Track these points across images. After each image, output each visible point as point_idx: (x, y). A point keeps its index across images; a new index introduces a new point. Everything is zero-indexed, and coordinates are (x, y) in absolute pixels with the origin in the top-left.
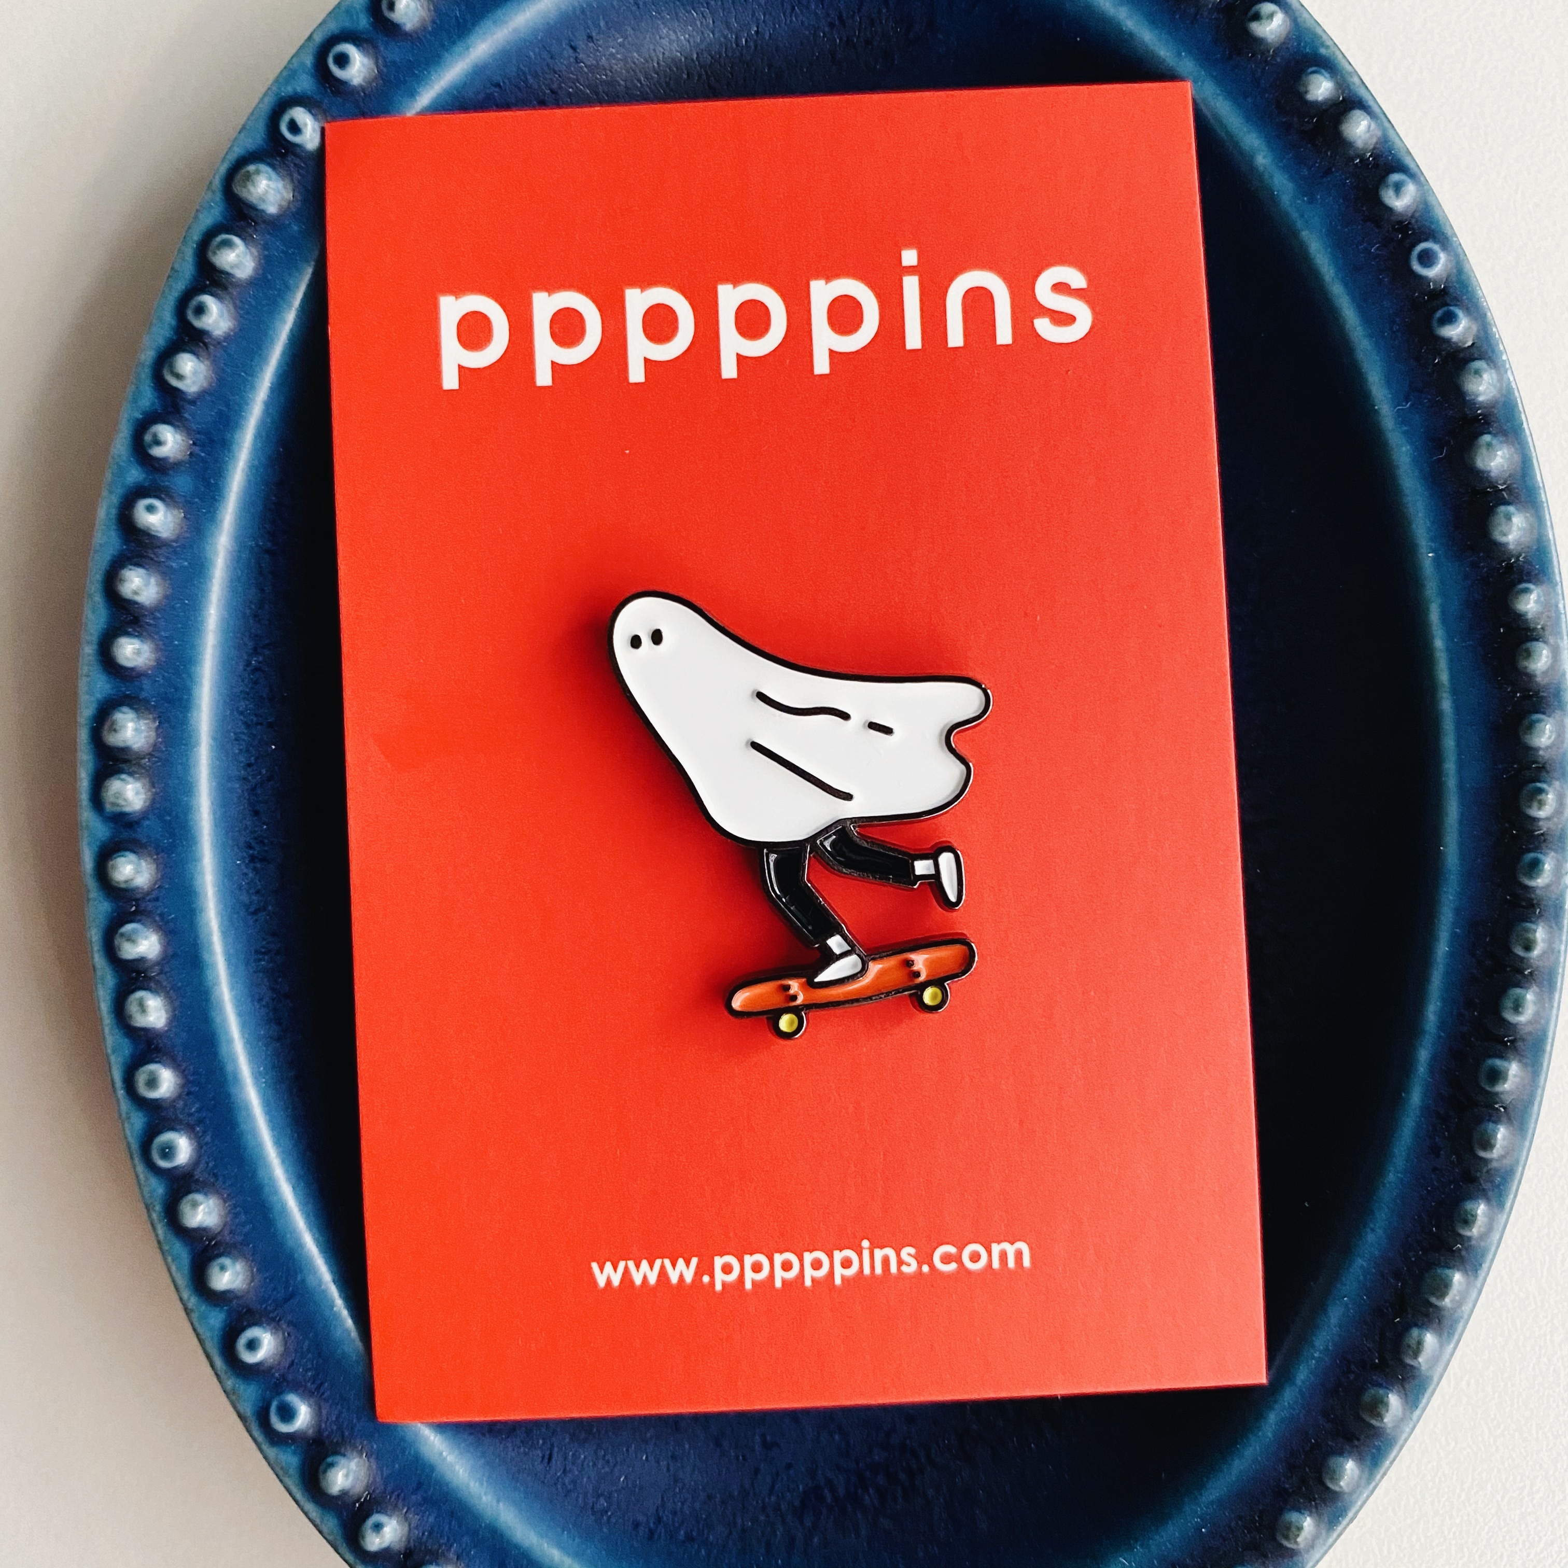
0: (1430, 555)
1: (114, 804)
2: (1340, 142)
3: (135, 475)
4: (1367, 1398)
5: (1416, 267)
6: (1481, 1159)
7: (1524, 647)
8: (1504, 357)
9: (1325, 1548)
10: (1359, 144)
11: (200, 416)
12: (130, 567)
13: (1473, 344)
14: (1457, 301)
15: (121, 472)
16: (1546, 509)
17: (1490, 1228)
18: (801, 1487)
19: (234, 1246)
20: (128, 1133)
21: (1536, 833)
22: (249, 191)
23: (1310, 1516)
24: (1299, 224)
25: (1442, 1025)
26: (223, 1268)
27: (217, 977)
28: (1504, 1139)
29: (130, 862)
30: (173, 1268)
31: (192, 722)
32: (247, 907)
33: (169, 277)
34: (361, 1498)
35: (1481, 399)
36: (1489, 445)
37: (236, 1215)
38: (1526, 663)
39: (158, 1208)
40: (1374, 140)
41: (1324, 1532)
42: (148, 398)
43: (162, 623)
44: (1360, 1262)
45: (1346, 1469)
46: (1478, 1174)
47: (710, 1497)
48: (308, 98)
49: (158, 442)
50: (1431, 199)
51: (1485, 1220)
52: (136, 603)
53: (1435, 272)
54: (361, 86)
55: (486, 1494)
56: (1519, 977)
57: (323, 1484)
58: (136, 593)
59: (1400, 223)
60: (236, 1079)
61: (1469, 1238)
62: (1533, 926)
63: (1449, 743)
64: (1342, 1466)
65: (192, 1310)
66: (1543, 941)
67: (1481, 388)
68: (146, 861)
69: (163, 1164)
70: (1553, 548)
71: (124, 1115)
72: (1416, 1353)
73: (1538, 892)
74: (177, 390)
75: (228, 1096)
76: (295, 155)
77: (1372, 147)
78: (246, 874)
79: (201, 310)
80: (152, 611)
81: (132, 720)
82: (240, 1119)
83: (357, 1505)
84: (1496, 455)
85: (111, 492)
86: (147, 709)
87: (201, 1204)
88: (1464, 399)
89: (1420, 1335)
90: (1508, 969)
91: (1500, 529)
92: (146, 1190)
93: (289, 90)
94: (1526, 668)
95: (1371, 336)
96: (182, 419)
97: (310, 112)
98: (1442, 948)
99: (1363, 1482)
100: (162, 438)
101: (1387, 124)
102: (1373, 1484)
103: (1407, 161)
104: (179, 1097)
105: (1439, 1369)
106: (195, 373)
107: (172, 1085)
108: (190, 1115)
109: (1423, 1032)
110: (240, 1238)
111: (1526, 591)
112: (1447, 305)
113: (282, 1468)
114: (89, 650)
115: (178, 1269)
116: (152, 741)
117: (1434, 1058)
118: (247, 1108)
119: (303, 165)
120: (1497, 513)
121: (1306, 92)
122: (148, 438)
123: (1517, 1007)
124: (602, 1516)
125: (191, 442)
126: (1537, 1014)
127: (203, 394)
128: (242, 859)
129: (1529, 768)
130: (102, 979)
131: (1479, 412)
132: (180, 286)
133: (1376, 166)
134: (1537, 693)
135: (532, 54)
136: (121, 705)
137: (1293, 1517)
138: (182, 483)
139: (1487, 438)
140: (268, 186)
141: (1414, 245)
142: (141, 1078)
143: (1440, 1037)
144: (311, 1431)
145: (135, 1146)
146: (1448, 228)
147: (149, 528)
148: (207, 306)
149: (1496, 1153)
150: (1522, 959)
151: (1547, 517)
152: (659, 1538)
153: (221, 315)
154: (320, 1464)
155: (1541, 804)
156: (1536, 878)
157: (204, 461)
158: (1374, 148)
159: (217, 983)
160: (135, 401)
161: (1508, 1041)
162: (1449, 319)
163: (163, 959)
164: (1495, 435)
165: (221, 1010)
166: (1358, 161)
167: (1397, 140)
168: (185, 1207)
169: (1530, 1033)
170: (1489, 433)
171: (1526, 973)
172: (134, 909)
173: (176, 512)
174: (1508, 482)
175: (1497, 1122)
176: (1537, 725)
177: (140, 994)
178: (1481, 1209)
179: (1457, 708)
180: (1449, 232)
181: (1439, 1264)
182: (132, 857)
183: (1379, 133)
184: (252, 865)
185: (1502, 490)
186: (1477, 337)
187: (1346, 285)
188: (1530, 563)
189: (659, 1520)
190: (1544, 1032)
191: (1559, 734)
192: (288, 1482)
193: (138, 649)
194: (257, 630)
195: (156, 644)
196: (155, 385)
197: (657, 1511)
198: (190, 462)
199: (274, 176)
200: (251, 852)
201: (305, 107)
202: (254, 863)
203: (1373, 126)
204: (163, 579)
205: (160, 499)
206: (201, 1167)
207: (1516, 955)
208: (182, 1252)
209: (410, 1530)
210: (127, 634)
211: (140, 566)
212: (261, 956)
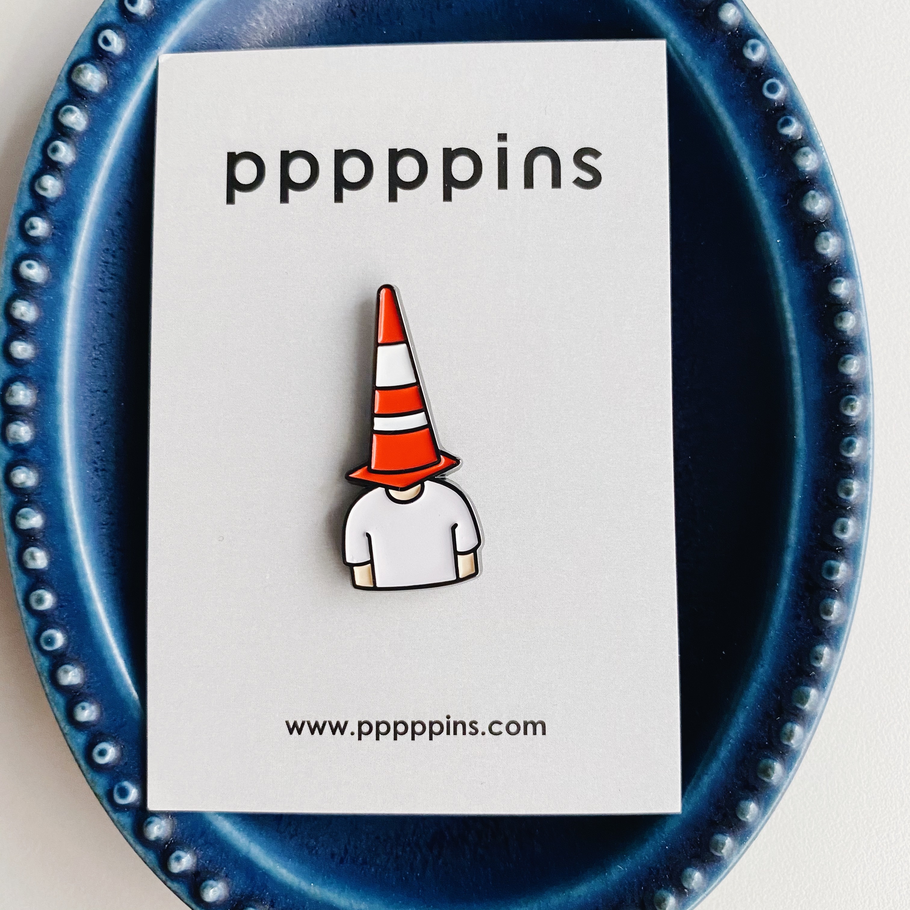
1: (13, 439)
2: (718, 23)
3: (21, 247)
4: (761, 765)
5: (767, 94)
6: (824, 620)
7: (839, 315)
8: (821, 145)
9: (739, 855)
10: (730, 22)
11: (58, 212)
12: (19, 301)
13: (802, 138)
14: (791, 113)
15: (11, 246)
16: (849, 233)
17: (831, 662)
19: (91, 695)
20: (27, 631)
21: (851, 425)
22: (82, 81)
23: (730, 836)
24: (697, 72)
25: (799, 542)
26: (83, 708)
27: (77, 539)
28: (838, 609)
29: (23, 472)
30: (55, 709)
31: (58, 390)
32: (93, 497)
33: (37, 132)
34: (168, 842)
35: (808, 169)
36: (814, 197)
37: (91, 677)
38: (840, 325)
39: (45, 674)
40: (739, 21)
41: (738, 846)
42: (27, 203)
43: (39, 333)
44: (754, 684)
45: (749, 808)
46: (824, 630)
47: (378, 838)
48: (115, 24)
49: (33, 227)
50: (774, 54)
51: (828, 657)
52: (23, 321)
53: (778, 96)
54: (145, 16)
55: (242, 839)
56: (844, 511)
57: (147, 835)
58: (22, 315)
59: (756, 68)
60: (90, 598)
61: (819, 668)
62: (851, 481)
63: (797, 375)
64: (747, 807)
65: (67, 734)
66: (857, 490)
68: (32, 471)
69: (48, 648)
70: (854, 256)
71: (24, 621)
72: (789, 738)
73: (853, 460)
74: (44, 198)
75: (85, 607)
76: (108, 58)
77: (737, 24)
78: (92, 478)
79: (55, 150)
80: (32, 326)
81: (22, 390)
82: (92, 621)
83: (166, 846)
84: (818, 202)
85: (7, 258)
86: (31, 382)
87: (70, 671)
88: (798, 170)
89: (792, 726)
90: (837, 507)
91: (821, 246)
92: (38, 664)
93: (103, 20)
94: (840, 327)
95: (742, 136)
96: (47, 214)
97: (115, 32)
98: (797, 496)
99: (760, 816)
100: (35, 225)
101: (746, 10)
103: (759, 32)
104: (55, 608)
105: (804, 746)
106: (53, 186)
107: (51, 602)
108: (63, 619)
109: (788, 546)
110: (93, 691)
111: (839, 282)
112: (786, 115)
113: (122, 826)
115: (58, 710)
116: (34, 401)
118: (96, 615)
119: (112, 63)
120: (820, 237)
122: (27, 225)
123: (843, 529)
124: (313, 850)
125: (53, 227)
126: (856, 534)
127: (58, 199)
128: (90, 470)
129: (845, 387)
130: (10, 540)
131: (807, 177)
132: (43, 137)
133: (740, 36)
134: (848, 342)
136: (17, 381)
137: (720, 837)
138: (48, 251)
139: (812, 192)
140: (92, 76)
141: (764, 81)
142: (33, 599)
143: (798, 549)
144: (138, 803)
145: (31, 639)
146: (785, 70)
147: (28, 277)
148: (59, 148)
149: (833, 617)
150: (845, 501)
151: (850, 238)
152: (347, 862)
153: (68, 153)
154: (144, 822)
155: (852, 408)
156: (852, 451)
157: (60, 237)
158: (739, 25)
159: (76, 542)
160: (19, 204)
161: (838, 550)
162: (787, 123)
163: (45, 529)
164: (817, 191)
165: (80, 558)
166: (730, 33)
167: (752, 20)
168: (61, 673)
169: (851, 545)
170: (814, 189)
171: (848, 509)
172: (27, 500)
173: (45, 268)
174: (827, 218)
175: (833, 598)
176: (848, 361)
177: (32, 549)
178: (826, 651)
179: (801, 354)
180: (785, 73)
181: (801, 684)
182: (24, 469)
183: (741, 16)
184: (96, 473)
185: (823, 223)
186: (804, 134)
187: (726, 107)
188: (841, 265)
189: (346, 851)
190: (860, 544)
191: (863, 366)
192: (125, 833)
193: (23, 348)
194: (95, 336)
195: (35, 345)
196: (31, 194)
197: (346, 846)
198: (52, 239)
199: (96, 70)
200: (96, 465)
201: (112, 30)
202: (97, 472)
203: (738, 12)
204: (39, 307)
205: (35, 260)
206: (70, 649)
207: (841, 498)
208: (60, 700)
209: (198, 860)
210: (18, 340)
211: (25, 300)
212: (103, 526)
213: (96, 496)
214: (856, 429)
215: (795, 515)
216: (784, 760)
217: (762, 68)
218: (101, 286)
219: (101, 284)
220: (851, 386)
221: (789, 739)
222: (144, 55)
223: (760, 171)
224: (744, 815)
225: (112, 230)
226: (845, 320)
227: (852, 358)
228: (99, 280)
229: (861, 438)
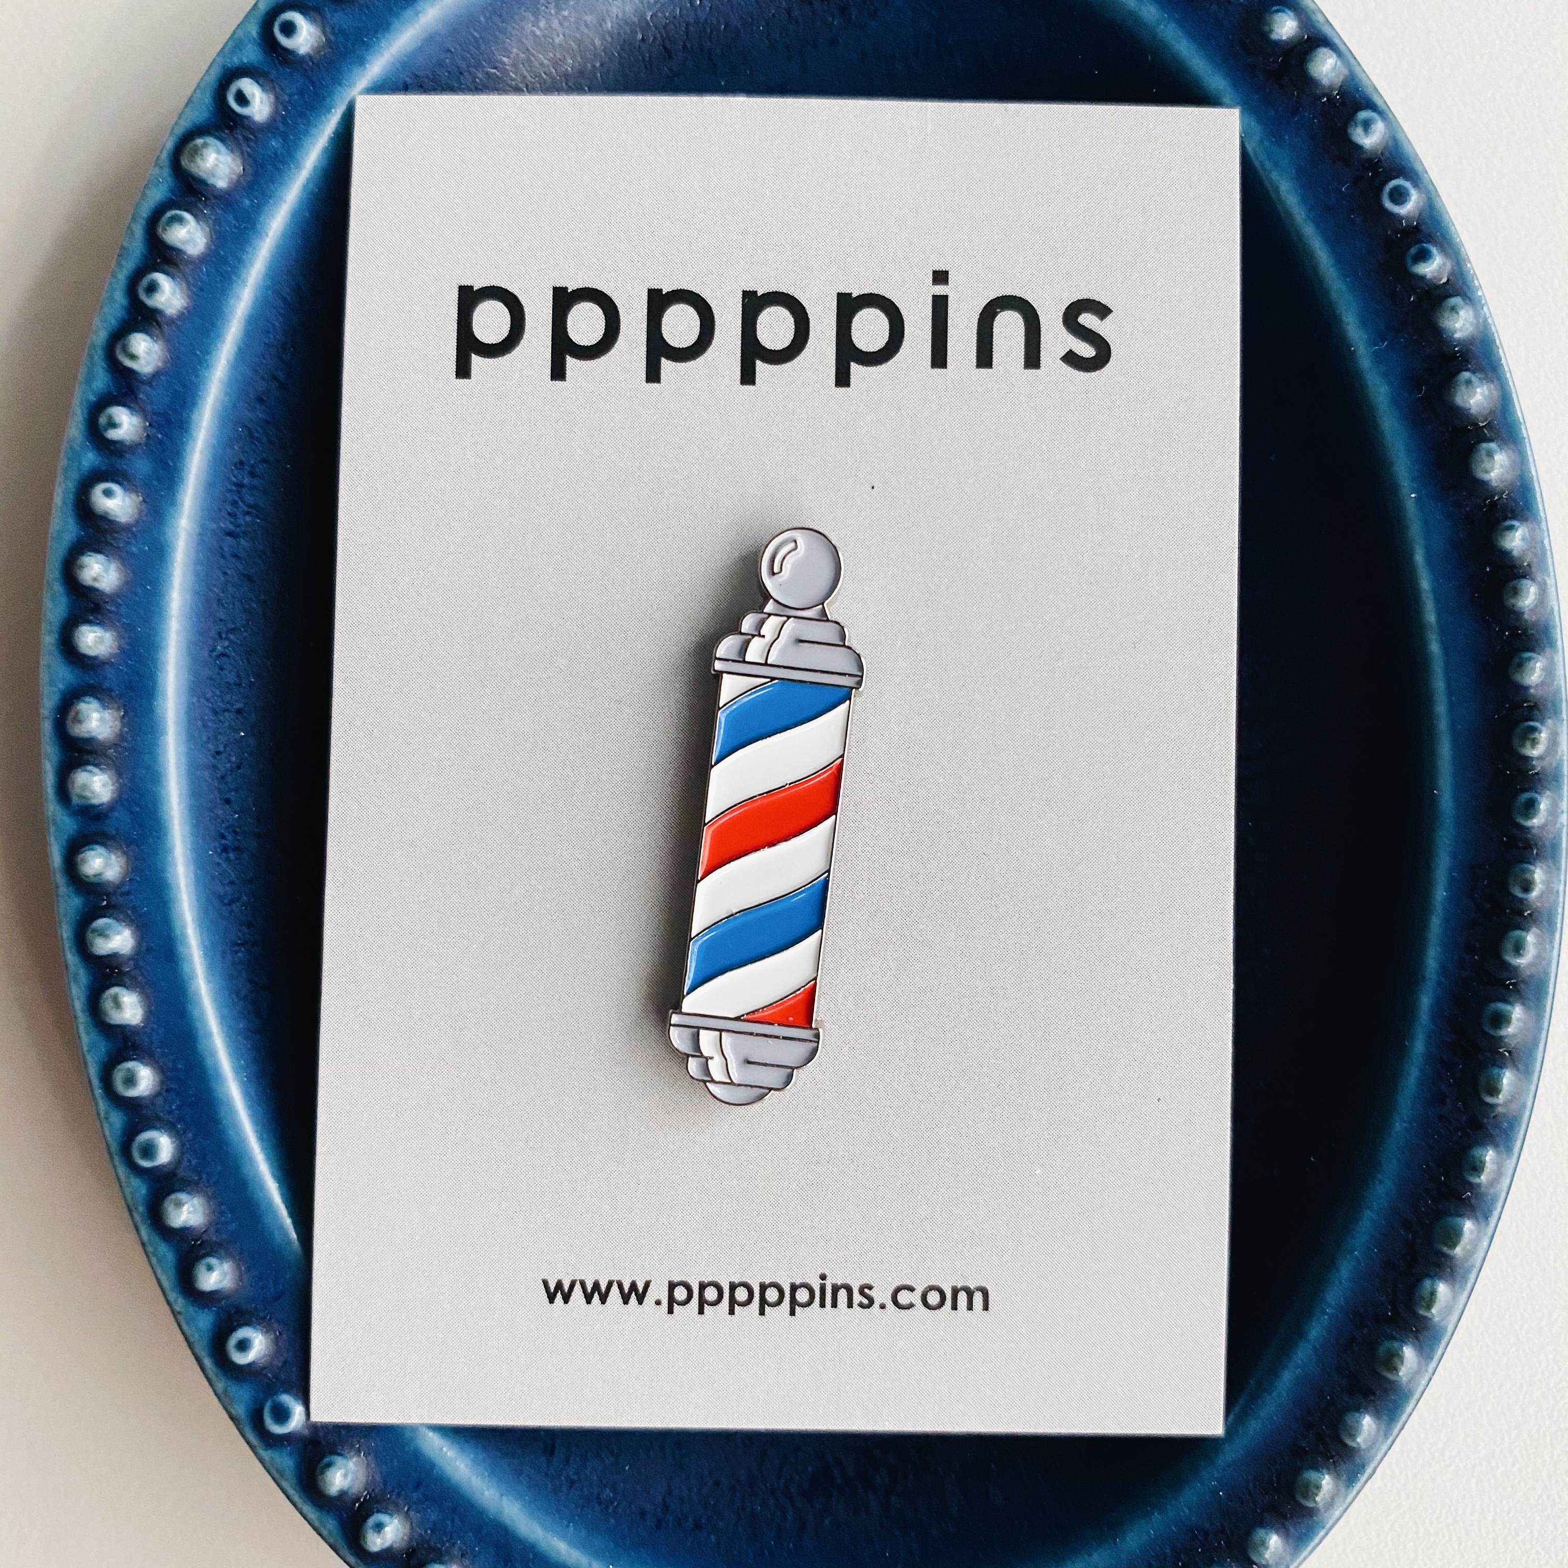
0: (1413, 495)
1: (81, 797)
2: (1307, 81)
3: (90, 458)
4: (1382, 1351)
5: (1388, 205)
6: (1487, 1104)
7: (1512, 584)
8: (1480, 293)
9: (1345, 1506)
10: (1325, 81)
11: (157, 397)
12: (89, 553)
13: (1448, 280)
14: (1430, 239)
15: (74, 457)
16: (1528, 445)
17: (1499, 1174)
18: (810, 1469)
19: (220, 1245)
20: (107, 1133)
21: (1531, 772)
22: (198, 167)
23: (1328, 1473)
24: (1268, 165)
25: (1443, 970)
26: (210, 1268)
27: (193, 970)
28: (1510, 1085)
29: (101, 855)
30: (159, 1271)
31: (159, 711)
32: (220, 898)
33: (119, 255)
34: (360, 1498)
35: (1457, 335)
36: (1468, 382)
37: (222, 1213)
38: (1513, 601)
39: (141, 1209)
40: (1341, 78)
41: (1343, 1490)
42: (102, 381)
43: (123, 610)
44: (1368, 1213)
45: (1362, 1425)
46: (1485, 1121)
47: (717, 1483)
48: (255, 68)
49: (113, 425)
50: (1400, 136)
51: (1495, 1167)
52: (96, 590)
53: (1408, 209)
54: (309, 55)
55: (488, 1489)
56: (1518, 919)
57: (321, 1485)
58: (95, 579)
59: (1370, 160)
60: (217, 1073)
61: (1479, 1185)
62: (1532, 867)
63: (1439, 684)
64: (1358, 1422)
65: (179, 1313)
66: (1543, 882)
67: (1456, 325)
68: (115, 854)
69: (145, 1164)
70: (1536, 485)
71: (102, 1115)
72: (1430, 1304)
73: (1534, 831)
74: (131, 372)
75: (210, 1091)
76: (243, 127)
77: (1338, 85)
78: (219, 864)
79: (152, 288)
80: (113, 597)
81: (96, 710)
82: (222, 1114)
83: (357, 1505)
84: (1476, 392)
85: (66, 478)
86: (112, 697)
87: (186, 1203)
88: (1441, 336)
89: (1433, 1285)
90: (1508, 911)
91: (1482, 466)
92: (127, 1191)
93: (236, 61)
94: (1513, 606)
95: (1345, 276)
97: (258, 82)
98: (1440, 893)
99: (1381, 1439)
100: (117, 421)
101: (1353, 61)
102: (1391, 1439)
103: (1376, 99)
104: (158, 1094)
105: (1454, 1318)
106: (149, 353)
107: (151, 1082)
108: (171, 1112)
109: (1424, 978)
110: (226, 1237)
111: (1511, 528)
112: (1422, 242)
113: (277, 1470)
114: (49, 640)
115: (163, 1270)
116: (117, 730)
117: (1438, 1005)
118: (229, 1102)
119: (252, 137)
120: (1479, 451)
121: (1271, 31)
122: (102, 420)
123: (1518, 949)
124: (608, 1506)
125: (148, 424)
126: (1539, 957)
127: (157, 374)
128: (214, 849)
129: (1521, 707)
130: (76, 974)
131: (1457, 349)
132: (129, 265)
133: (1343, 104)
134: (1525, 631)
135: (482, 19)
136: (85, 694)
137: (1312, 1475)
138: (141, 466)
139: (1466, 375)
140: (217, 159)
141: (1385, 183)
142: (118, 1077)
143: (1441, 983)
144: (307, 1431)
145: (115, 1147)
146: (1418, 164)
147: (107, 513)
148: (158, 284)
149: (1501, 1098)
150: (1521, 901)
151: (1529, 452)
152: (667, 1526)
153: (173, 294)
154: (317, 1465)
155: (1534, 742)
156: (1532, 818)
157: (161, 442)
158: (1341, 86)
159: (193, 976)
160: (89, 381)
161: (1511, 984)
162: (1424, 256)
163: (137, 954)
164: (1474, 372)
165: (199, 1003)
166: (1325, 99)
167: (1362, 76)
168: (169, 1206)
169: (1531, 976)
170: (1468, 370)
171: (1526, 914)
172: (105, 903)
173: (134, 496)
174: (1490, 419)
175: (1502, 1066)
176: (1527, 663)
177: (115, 990)
178: (1490, 1156)
179: (1446, 650)
180: (1418, 167)
181: (1447, 1213)
182: (100, 850)
183: (1346, 72)
184: (224, 855)
185: (1483, 427)
186: (1452, 273)
187: (1317, 224)
188: (1514, 500)
189: (666, 1508)
190: (1547, 974)
191: (1550, 671)
192: (285, 1484)
193: (99, 637)
194: (221, 614)
195: (118, 632)
196: (109, 366)
197: (664, 1499)
198: (146, 445)
199: (223, 149)
200: (223, 841)
201: (252, 78)
202: (227, 853)
203: (1339, 63)
204: (123, 564)
205: (117, 482)
206: (185, 1163)
207: (1514, 897)
208: (167, 1253)
209: (412, 1528)
210: (90, 622)
211: (99, 552)
212: (237, 948)
213: (225, 894)
214: (1540, 779)
215: (1436, 925)
216: (1419, 1341)
217: (1380, 161)
218: (231, 527)
219: (231, 522)
220: (1530, 706)
221: (1429, 1307)
222: (309, 124)
223: (1378, 337)
224: (1353, 1437)
225: (249, 430)
226: (1524, 594)
227: (1534, 658)
228: (227, 516)
229: (1548, 793)
